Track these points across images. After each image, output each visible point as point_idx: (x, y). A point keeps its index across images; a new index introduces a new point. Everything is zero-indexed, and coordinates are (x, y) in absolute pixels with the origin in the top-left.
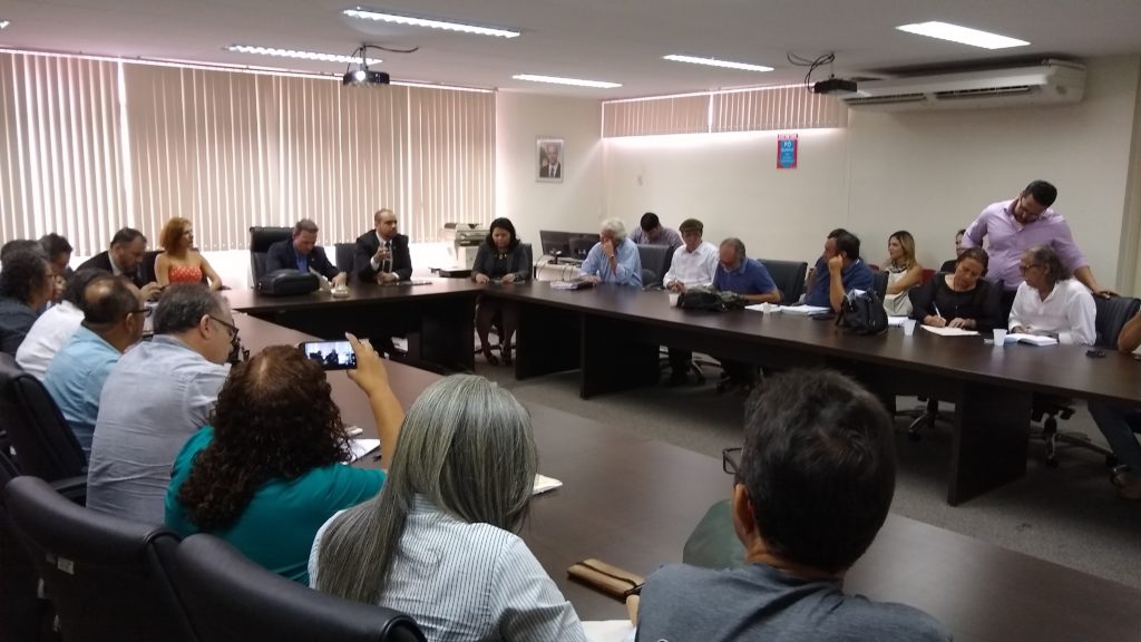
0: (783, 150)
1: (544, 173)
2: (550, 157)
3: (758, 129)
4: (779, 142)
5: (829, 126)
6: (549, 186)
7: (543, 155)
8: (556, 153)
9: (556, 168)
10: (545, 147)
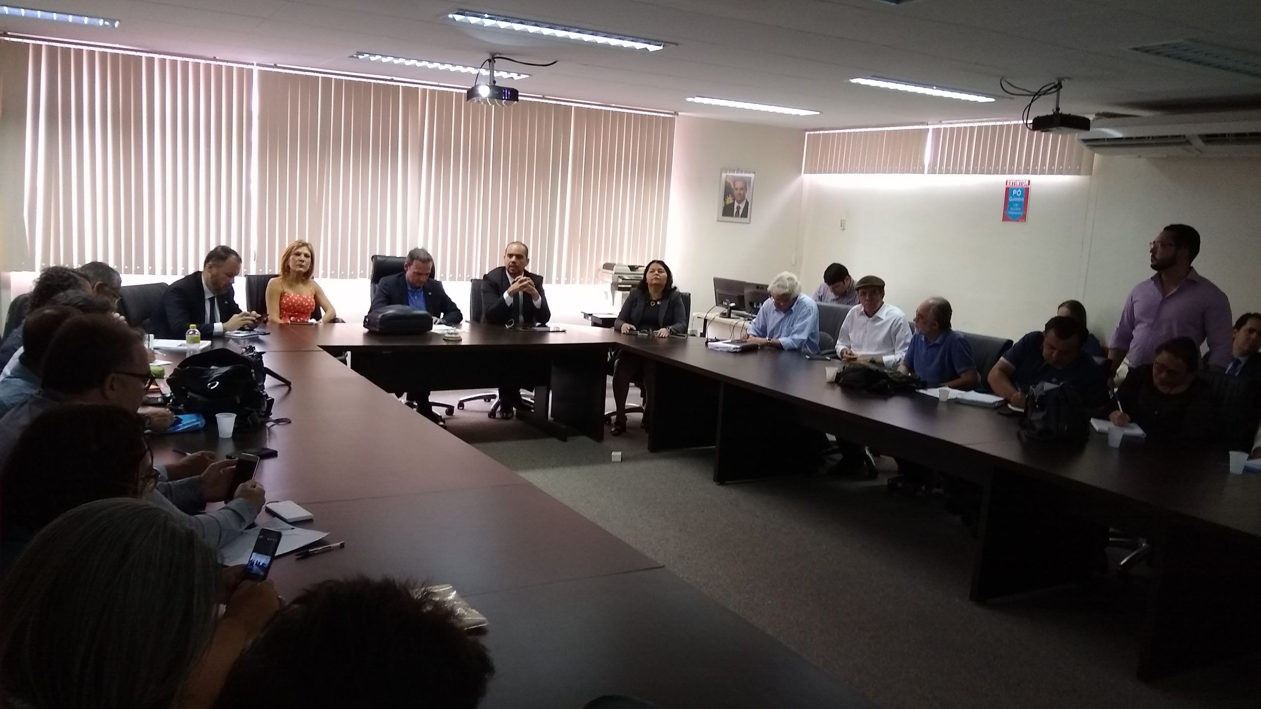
0: (1011, 199)
1: (728, 211)
2: (736, 193)
3: (982, 172)
4: (1007, 189)
5: (1068, 173)
6: (733, 226)
7: (728, 191)
8: (745, 188)
9: (742, 206)
10: (729, 181)
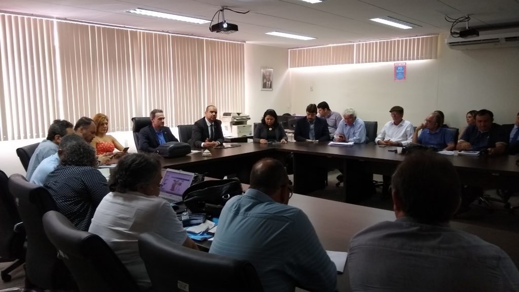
0: (397, 71)
1: (265, 86)
2: (267, 77)
4: (395, 67)
6: (267, 93)
7: (264, 77)
8: (270, 75)
9: (269, 83)
10: (265, 72)
